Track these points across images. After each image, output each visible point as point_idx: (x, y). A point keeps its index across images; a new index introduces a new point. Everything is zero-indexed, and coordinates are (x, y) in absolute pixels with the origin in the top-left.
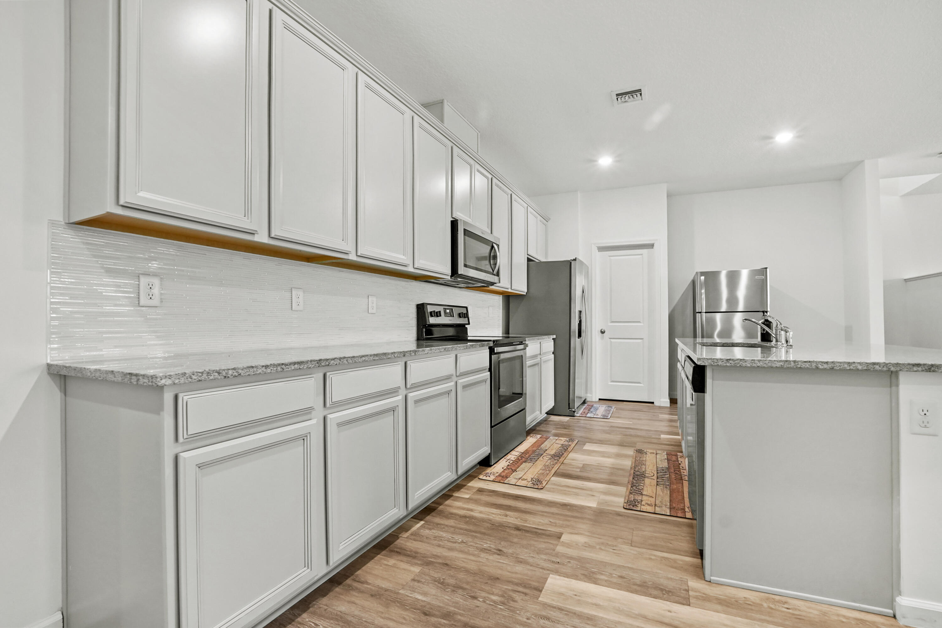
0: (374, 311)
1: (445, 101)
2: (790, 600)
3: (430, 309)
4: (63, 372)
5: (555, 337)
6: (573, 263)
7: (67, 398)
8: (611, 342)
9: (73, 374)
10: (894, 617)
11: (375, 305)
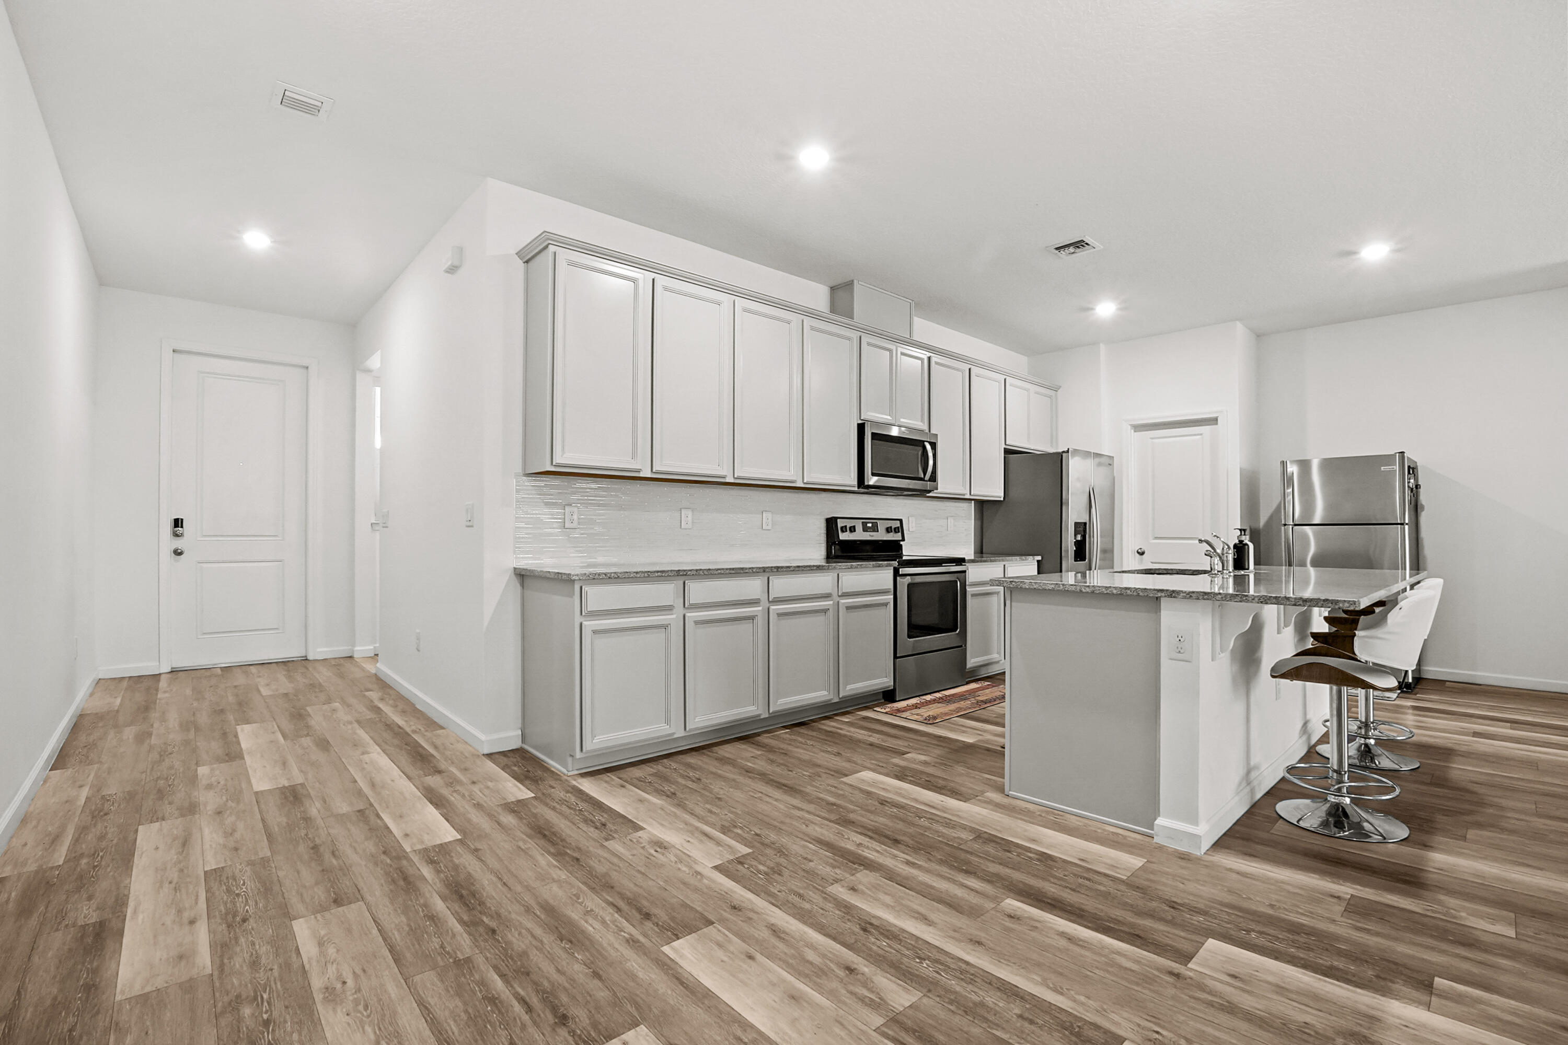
0: (769, 527)
1: (855, 282)
3: (840, 523)
4: (523, 573)
5: (1039, 558)
6: (1064, 454)
7: (525, 591)
9: (528, 574)
10: (1153, 837)
11: (770, 521)
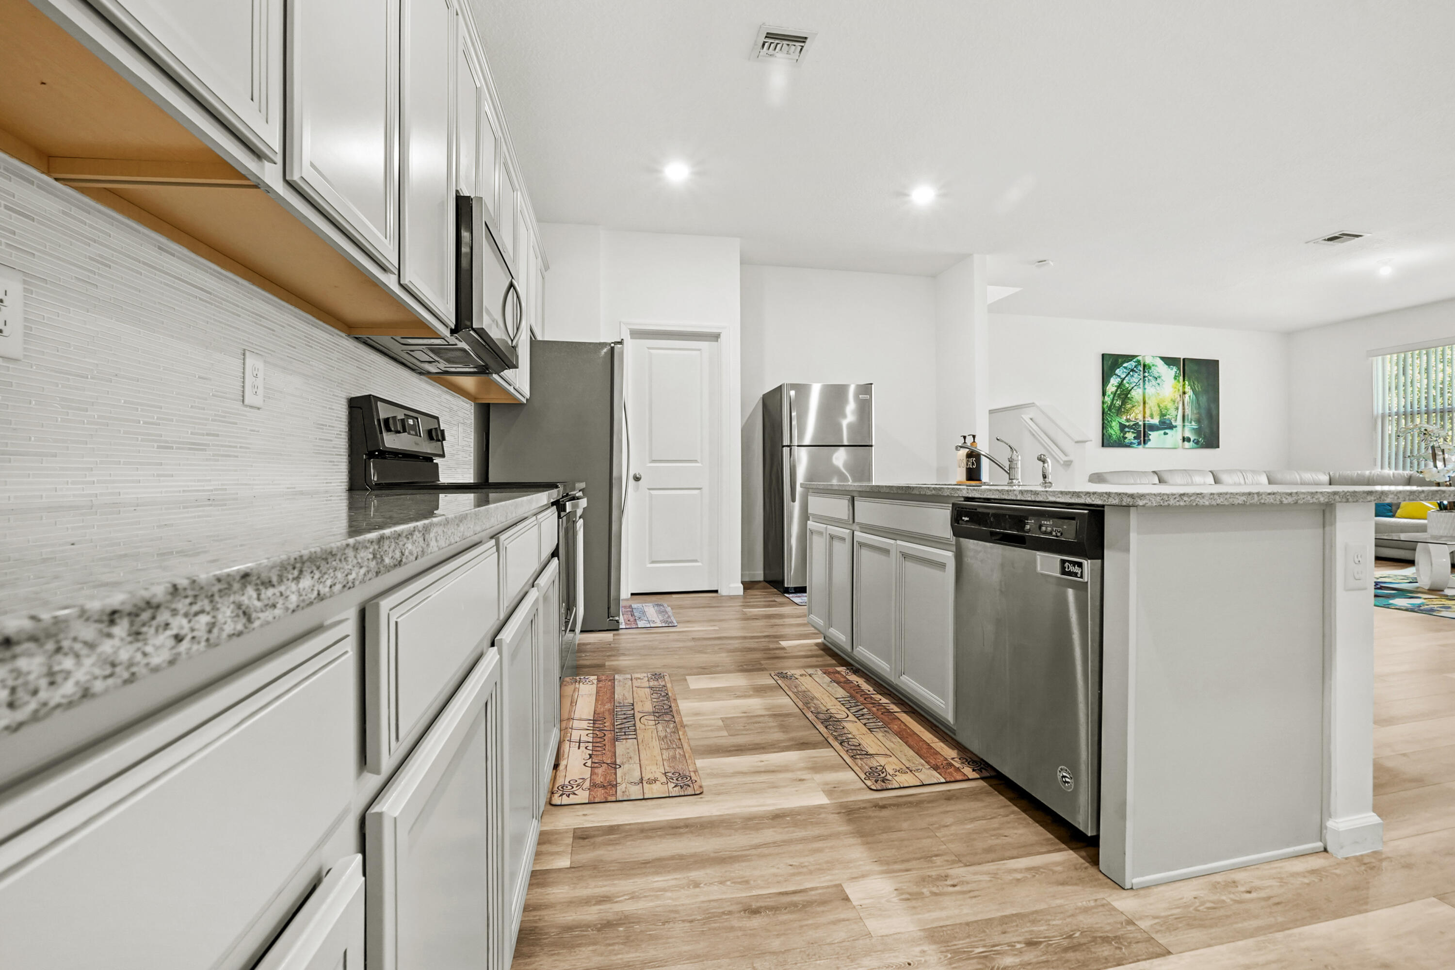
2: (1239, 876)
3: (383, 411)
6: (616, 348)
8: (651, 496)
10: (1325, 850)
11: (260, 381)
